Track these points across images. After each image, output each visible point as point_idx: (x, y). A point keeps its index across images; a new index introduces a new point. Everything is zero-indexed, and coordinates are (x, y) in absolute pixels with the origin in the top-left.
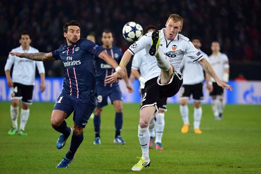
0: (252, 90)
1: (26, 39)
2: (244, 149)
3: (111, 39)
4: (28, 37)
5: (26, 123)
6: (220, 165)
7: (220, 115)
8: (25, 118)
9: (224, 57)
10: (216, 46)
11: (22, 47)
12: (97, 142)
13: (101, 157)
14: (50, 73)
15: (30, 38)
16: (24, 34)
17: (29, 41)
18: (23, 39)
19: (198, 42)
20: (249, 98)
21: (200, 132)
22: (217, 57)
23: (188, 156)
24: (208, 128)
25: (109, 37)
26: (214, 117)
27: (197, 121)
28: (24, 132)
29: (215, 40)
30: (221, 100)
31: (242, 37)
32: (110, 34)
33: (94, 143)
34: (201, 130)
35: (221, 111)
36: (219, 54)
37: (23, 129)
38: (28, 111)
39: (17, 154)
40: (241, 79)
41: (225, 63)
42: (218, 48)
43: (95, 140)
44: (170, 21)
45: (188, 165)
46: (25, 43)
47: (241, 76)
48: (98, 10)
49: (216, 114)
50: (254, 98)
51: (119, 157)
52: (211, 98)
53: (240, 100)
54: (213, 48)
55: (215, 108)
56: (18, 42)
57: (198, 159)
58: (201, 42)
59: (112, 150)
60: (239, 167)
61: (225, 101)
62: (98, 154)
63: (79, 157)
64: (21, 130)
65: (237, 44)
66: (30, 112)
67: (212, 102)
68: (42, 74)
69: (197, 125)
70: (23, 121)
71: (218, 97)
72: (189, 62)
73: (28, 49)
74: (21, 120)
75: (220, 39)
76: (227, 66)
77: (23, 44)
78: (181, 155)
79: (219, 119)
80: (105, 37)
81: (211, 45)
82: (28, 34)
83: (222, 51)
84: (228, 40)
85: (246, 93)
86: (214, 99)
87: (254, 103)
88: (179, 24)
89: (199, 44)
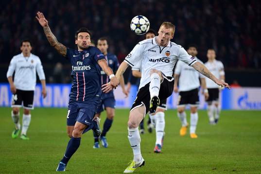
0: (246, 96)
1: (27, 46)
2: (238, 153)
3: (107, 46)
4: (29, 44)
5: (27, 127)
6: (216, 169)
7: (216, 121)
8: (27, 123)
9: (220, 65)
10: (211, 53)
11: (23, 54)
12: (97, 146)
13: (100, 160)
14: (51, 79)
15: (31, 45)
16: (25, 41)
17: (30, 48)
18: (25, 46)
19: (194, 50)
20: (243, 104)
21: (196, 137)
22: (213, 64)
23: (184, 160)
24: (204, 133)
25: (104, 45)
26: (209, 122)
27: (193, 125)
28: (25, 136)
29: (211, 48)
30: (217, 105)
31: (237, 45)
32: (105, 42)
33: (94, 147)
34: (197, 134)
35: (217, 117)
36: (215, 61)
37: (25, 134)
38: (29, 116)
39: (19, 158)
40: (235, 85)
41: (221, 70)
42: (214, 55)
43: (95, 145)
44: (162, 27)
45: (184, 168)
46: (26, 50)
47: (236, 82)
48: (97, 19)
49: (212, 119)
50: (248, 104)
51: (118, 161)
52: (206, 103)
53: (235, 105)
54: (209, 56)
55: (210, 114)
56: (20, 49)
57: (194, 162)
58: (198, 50)
59: (110, 154)
60: (233, 171)
61: (220, 107)
62: (97, 157)
63: (79, 160)
64: (23, 135)
65: (232, 51)
66: (32, 117)
67: (208, 107)
68: (43, 80)
69: (193, 130)
70: (25, 126)
71: (214, 102)
72: (186, 69)
73: (29, 56)
74: (23, 125)
75: (215, 47)
76: (223, 73)
77: (24, 51)
78: (178, 158)
79: (214, 124)
80: (100, 45)
81: (206, 53)
82: (29, 41)
83: (217, 58)
84: (223, 49)
85: (241, 99)
86: (210, 104)
87: (249, 109)
88: (171, 30)
89: (195, 52)
